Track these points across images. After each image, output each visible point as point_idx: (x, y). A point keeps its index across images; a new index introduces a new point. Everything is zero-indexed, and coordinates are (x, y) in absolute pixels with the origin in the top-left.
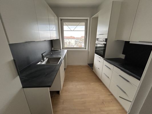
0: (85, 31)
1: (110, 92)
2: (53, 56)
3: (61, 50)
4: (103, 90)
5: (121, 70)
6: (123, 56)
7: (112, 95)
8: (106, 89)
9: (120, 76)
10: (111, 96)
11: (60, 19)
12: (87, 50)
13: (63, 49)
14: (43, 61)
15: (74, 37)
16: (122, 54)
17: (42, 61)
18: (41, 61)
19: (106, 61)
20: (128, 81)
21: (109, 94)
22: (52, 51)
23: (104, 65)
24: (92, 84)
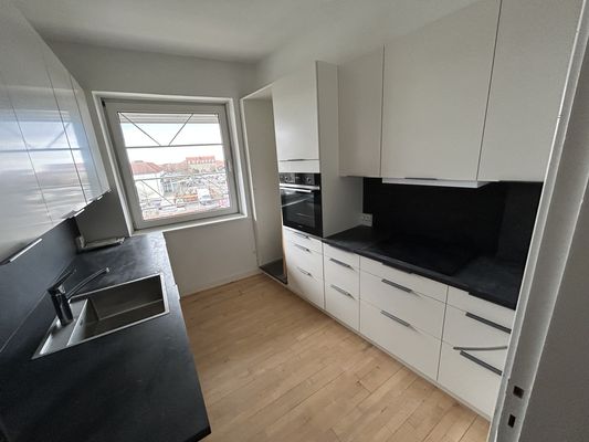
0: (224, 144)
1: (363, 340)
2: (111, 280)
3: (127, 237)
4: (343, 344)
5: (385, 263)
6: (367, 220)
7: (371, 345)
8: (348, 335)
9: (384, 281)
10: (371, 350)
11: (97, 96)
12: (246, 216)
13: (139, 234)
14: (64, 324)
15: (151, 164)
16: (364, 212)
17: (58, 323)
18: (55, 331)
19: (332, 245)
20: (409, 291)
21: (363, 346)
22: (79, 252)
23: (327, 259)
24: (303, 336)
